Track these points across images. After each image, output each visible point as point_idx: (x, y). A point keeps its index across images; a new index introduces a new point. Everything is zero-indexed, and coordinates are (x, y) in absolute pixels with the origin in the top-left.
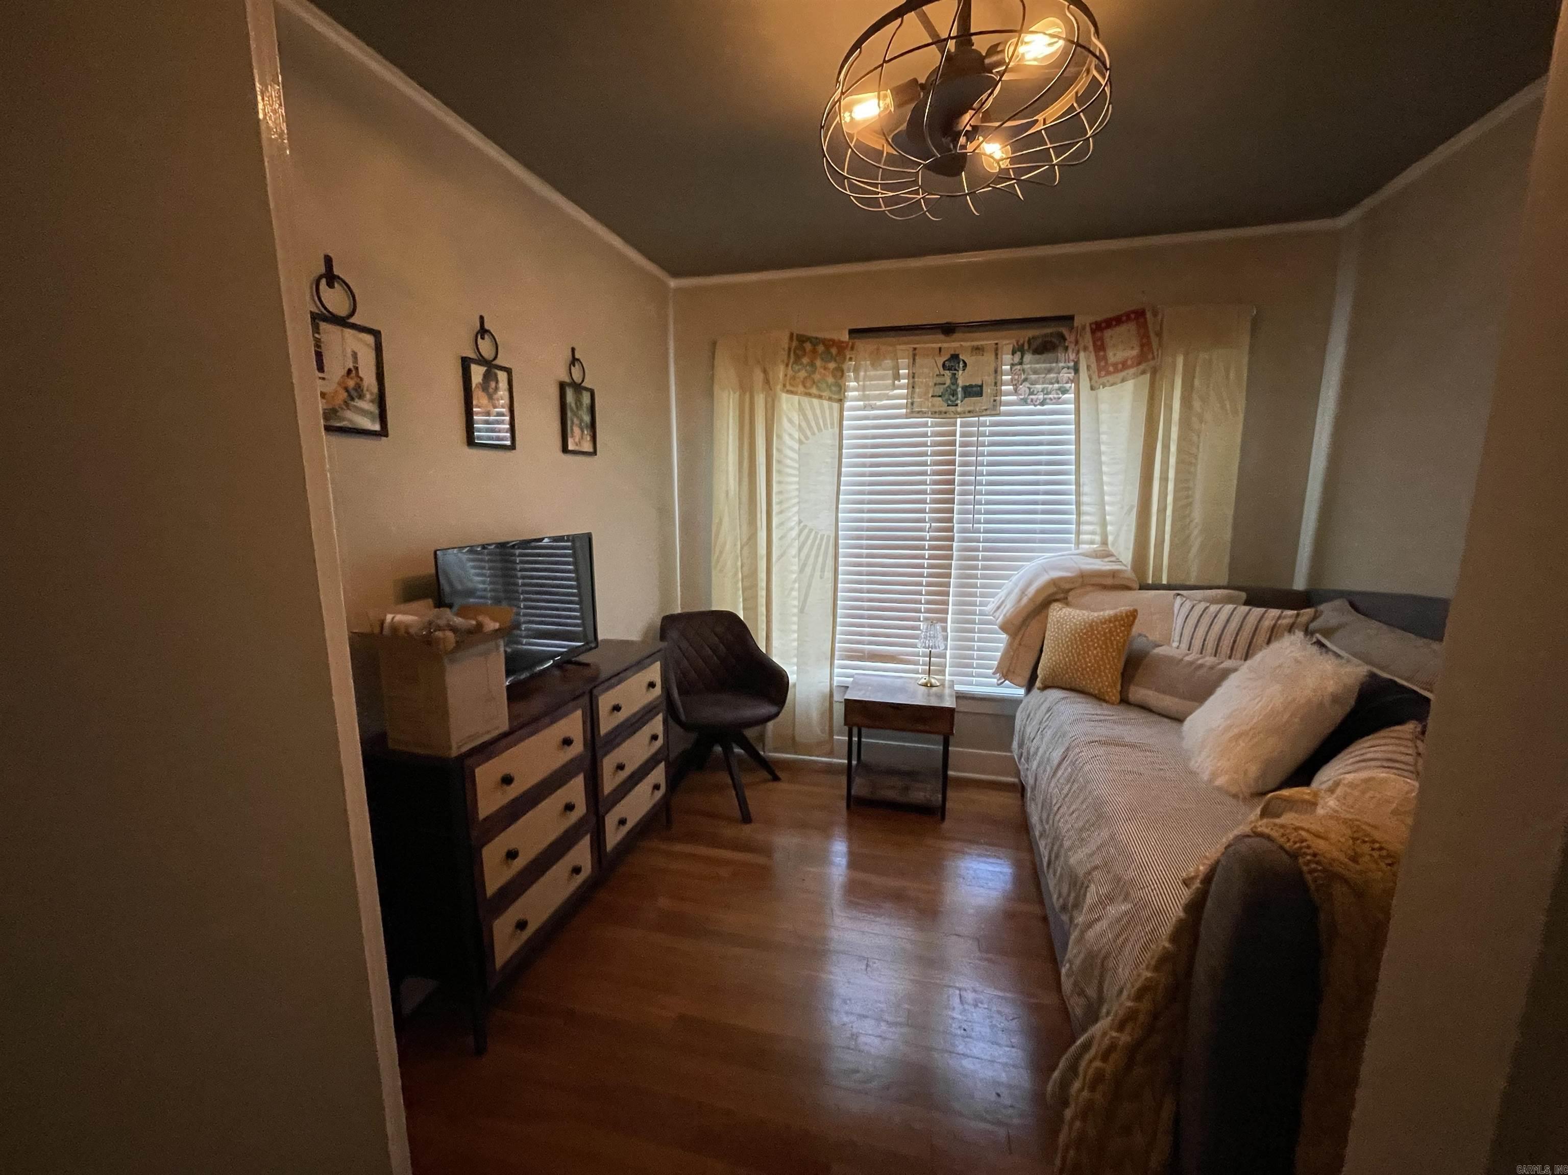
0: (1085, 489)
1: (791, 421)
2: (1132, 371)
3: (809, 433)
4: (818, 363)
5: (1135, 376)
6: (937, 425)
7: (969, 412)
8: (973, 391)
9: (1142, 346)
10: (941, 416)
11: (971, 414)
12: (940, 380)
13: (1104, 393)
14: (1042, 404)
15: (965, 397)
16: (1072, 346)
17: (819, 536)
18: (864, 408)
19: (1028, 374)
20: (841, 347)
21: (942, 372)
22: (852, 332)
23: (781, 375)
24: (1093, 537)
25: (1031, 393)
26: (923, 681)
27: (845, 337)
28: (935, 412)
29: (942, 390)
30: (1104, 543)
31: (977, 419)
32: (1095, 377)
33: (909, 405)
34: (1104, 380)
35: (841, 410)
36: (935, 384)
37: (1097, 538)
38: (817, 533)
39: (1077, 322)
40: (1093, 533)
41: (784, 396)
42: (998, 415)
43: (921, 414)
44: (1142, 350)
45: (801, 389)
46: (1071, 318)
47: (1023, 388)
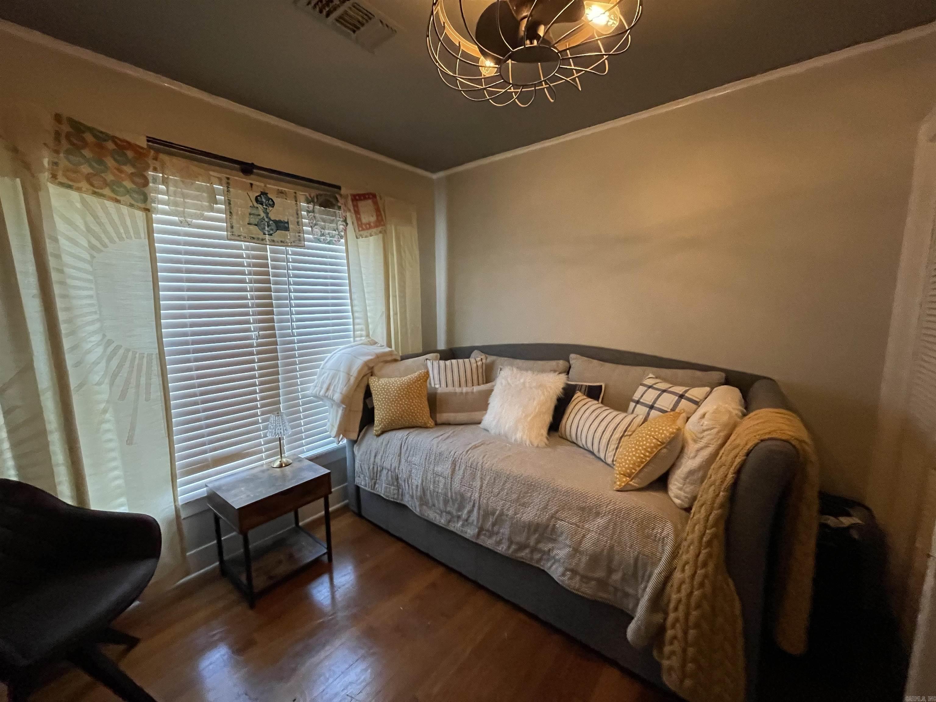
0: (355, 302)
1: (69, 222)
2: (374, 230)
3: (106, 241)
4: (110, 162)
5: (376, 234)
6: (253, 249)
7: (281, 242)
8: (282, 226)
9: (377, 216)
10: (258, 242)
11: (282, 244)
12: (254, 211)
13: (361, 241)
14: (329, 243)
15: (277, 230)
16: (343, 207)
17: (137, 355)
18: (181, 224)
19: (318, 221)
20: (140, 153)
21: (256, 204)
22: (150, 140)
23: (46, 162)
24: (362, 332)
25: (323, 235)
26: (277, 463)
27: (143, 143)
28: (253, 238)
29: (257, 220)
30: (368, 335)
31: (284, 248)
32: (357, 231)
33: (229, 229)
34: (362, 233)
35: (149, 222)
36: (250, 214)
37: (364, 333)
38: (135, 353)
39: (343, 191)
40: (361, 330)
41: (53, 189)
42: (303, 247)
43: (239, 237)
44: (377, 219)
45: (84, 185)
46: (339, 188)
47: (317, 230)
